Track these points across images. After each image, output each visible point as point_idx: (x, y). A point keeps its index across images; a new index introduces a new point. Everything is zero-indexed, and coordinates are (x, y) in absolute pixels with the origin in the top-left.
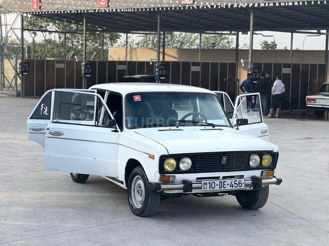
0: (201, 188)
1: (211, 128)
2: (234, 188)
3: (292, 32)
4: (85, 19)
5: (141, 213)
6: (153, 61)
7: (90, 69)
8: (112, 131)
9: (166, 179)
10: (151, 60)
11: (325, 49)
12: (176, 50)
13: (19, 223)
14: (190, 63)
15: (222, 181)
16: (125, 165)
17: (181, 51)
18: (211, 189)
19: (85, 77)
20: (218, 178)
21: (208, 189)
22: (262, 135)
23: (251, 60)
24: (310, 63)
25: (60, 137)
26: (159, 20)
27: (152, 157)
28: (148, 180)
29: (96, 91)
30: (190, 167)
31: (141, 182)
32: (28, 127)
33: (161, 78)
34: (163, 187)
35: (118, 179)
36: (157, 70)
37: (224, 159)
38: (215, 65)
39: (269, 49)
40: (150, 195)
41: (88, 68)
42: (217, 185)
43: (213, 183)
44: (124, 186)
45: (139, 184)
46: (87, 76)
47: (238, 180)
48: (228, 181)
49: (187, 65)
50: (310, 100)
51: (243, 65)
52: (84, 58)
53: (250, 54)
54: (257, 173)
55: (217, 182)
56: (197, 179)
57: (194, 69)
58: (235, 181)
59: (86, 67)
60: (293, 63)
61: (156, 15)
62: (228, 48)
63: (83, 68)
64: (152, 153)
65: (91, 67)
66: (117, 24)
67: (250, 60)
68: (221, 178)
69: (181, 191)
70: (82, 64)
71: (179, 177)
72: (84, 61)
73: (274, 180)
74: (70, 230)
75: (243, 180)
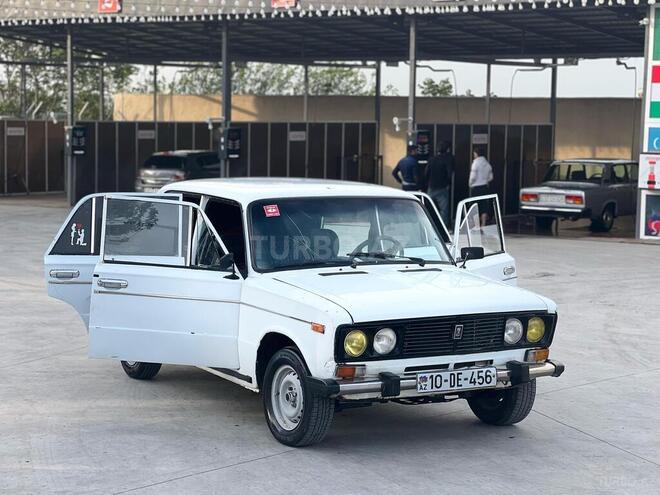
0: (415, 387)
1: (416, 266)
2: (477, 385)
3: (489, 62)
4: (69, 37)
5: (295, 440)
6: (215, 121)
7: (83, 139)
8: (226, 277)
9: (348, 372)
10: (211, 119)
11: (549, 95)
12: (251, 98)
13: (60, 468)
14: (286, 124)
15: (455, 373)
16: (256, 345)
17: (261, 99)
18: (435, 389)
19: (73, 155)
20: (445, 366)
21: (429, 389)
22: (506, 277)
23: (414, 118)
24: (538, 124)
25: (121, 290)
26: (224, 40)
27: (319, 329)
28: (310, 374)
29: (181, 196)
30: (392, 347)
31: (293, 378)
32: (47, 270)
33: (231, 156)
34: (343, 387)
35: (240, 372)
36: (222, 140)
37: (459, 328)
38: (335, 128)
39: (438, 95)
40: (316, 405)
41: (79, 137)
42: (446, 381)
43: (439, 378)
44: (253, 386)
45: (289, 383)
46: (76, 152)
47: (485, 370)
48: (466, 373)
49: (280, 129)
50: (528, 196)
51: (397, 129)
52: (69, 117)
53: (411, 107)
54: (517, 355)
55: (446, 375)
56: (407, 369)
57: (294, 136)
58: (479, 372)
59: (74, 135)
60: (493, 123)
61: (219, 29)
62: (355, 94)
63: (68, 137)
64: (319, 321)
65: (84, 135)
66: (133, 45)
67: (411, 118)
68: (451, 366)
69: (378, 395)
70: (66, 128)
71: (373, 367)
72: (69, 122)
73: (549, 367)
74: (165, 479)
75: (494, 370)
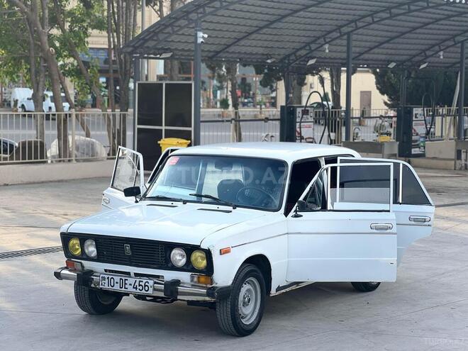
0: (99, 283)
2: (138, 291)
9: (70, 265)
18: (110, 287)
21: (106, 285)
37: (127, 247)
42: (117, 283)
43: (113, 280)
47: (144, 281)
54: (185, 277)
55: (117, 279)
56: (105, 270)
68: (132, 274)
75: (151, 282)
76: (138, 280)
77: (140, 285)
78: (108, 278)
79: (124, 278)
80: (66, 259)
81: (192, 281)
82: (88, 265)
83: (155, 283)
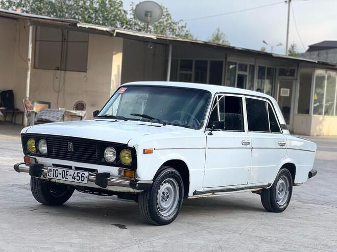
9: (28, 160)
18: (55, 177)
21: (52, 177)
37: (70, 144)
42: (60, 174)
43: (57, 171)
54: (114, 170)
55: (60, 170)
56: (53, 165)
68: (73, 168)
75: (87, 174)
76: (76, 172)
77: (77, 176)
78: (54, 170)
79: (65, 170)
80: (24, 155)
81: (119, 174)
82: (40, 160)
83: (90, 175)
